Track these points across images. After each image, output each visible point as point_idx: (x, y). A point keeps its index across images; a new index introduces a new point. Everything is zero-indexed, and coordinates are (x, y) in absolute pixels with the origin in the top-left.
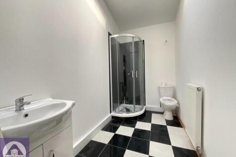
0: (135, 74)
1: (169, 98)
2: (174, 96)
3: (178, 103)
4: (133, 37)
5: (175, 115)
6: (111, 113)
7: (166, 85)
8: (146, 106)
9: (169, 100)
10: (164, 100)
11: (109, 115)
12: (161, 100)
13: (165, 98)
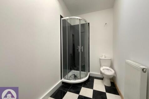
0: (81, 49)
1: (108, 68)
2: (112, 66)
3: (115, 73)
4: (80, 19)
5: (112, 81)
6: (61, 79)
7: (105, 57)
8: (90, 72)
9: (107, 69)
10: (103, 69)
11: (60, 81)
12: (101, 69)
13: (104, 67)
